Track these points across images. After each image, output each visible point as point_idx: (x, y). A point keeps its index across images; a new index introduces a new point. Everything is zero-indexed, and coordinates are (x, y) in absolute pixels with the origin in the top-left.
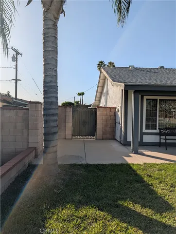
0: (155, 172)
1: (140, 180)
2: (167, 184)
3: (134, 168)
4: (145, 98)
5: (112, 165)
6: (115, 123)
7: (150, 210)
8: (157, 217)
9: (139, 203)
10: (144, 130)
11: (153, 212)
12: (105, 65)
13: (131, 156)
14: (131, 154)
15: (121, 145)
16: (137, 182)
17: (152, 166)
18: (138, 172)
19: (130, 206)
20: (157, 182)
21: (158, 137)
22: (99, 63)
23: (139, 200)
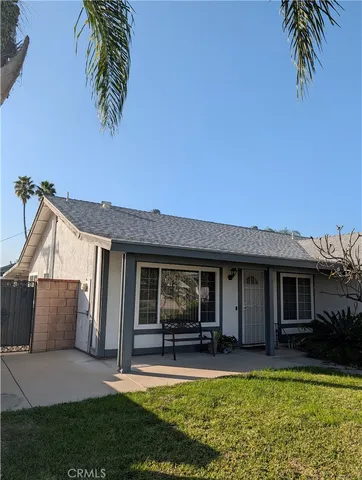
0: (171, 400)
1: (152, 420)
2: (197, 419)
3: (135, 399)
4: (140, 265)
5: (90, 401)
6: (75, 313)
7: (188, 465)
8: (201, 473)
9: (166, 460)
10: (137, 326)
11: (192, 468)
12: (33, 186)
13: (119, 380)
14: (118, 375)
15: (91, 358)
16: (149, 423)
17: (163, 391)
18: (144, 406)
19: (154, 467)
20: (181, 416)
21: (159, 337)
22: (18, 180)
23: (164, 455)
